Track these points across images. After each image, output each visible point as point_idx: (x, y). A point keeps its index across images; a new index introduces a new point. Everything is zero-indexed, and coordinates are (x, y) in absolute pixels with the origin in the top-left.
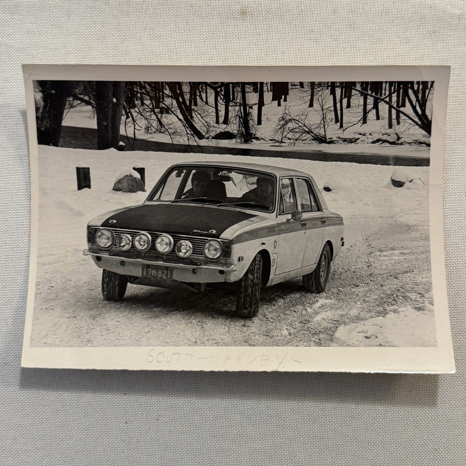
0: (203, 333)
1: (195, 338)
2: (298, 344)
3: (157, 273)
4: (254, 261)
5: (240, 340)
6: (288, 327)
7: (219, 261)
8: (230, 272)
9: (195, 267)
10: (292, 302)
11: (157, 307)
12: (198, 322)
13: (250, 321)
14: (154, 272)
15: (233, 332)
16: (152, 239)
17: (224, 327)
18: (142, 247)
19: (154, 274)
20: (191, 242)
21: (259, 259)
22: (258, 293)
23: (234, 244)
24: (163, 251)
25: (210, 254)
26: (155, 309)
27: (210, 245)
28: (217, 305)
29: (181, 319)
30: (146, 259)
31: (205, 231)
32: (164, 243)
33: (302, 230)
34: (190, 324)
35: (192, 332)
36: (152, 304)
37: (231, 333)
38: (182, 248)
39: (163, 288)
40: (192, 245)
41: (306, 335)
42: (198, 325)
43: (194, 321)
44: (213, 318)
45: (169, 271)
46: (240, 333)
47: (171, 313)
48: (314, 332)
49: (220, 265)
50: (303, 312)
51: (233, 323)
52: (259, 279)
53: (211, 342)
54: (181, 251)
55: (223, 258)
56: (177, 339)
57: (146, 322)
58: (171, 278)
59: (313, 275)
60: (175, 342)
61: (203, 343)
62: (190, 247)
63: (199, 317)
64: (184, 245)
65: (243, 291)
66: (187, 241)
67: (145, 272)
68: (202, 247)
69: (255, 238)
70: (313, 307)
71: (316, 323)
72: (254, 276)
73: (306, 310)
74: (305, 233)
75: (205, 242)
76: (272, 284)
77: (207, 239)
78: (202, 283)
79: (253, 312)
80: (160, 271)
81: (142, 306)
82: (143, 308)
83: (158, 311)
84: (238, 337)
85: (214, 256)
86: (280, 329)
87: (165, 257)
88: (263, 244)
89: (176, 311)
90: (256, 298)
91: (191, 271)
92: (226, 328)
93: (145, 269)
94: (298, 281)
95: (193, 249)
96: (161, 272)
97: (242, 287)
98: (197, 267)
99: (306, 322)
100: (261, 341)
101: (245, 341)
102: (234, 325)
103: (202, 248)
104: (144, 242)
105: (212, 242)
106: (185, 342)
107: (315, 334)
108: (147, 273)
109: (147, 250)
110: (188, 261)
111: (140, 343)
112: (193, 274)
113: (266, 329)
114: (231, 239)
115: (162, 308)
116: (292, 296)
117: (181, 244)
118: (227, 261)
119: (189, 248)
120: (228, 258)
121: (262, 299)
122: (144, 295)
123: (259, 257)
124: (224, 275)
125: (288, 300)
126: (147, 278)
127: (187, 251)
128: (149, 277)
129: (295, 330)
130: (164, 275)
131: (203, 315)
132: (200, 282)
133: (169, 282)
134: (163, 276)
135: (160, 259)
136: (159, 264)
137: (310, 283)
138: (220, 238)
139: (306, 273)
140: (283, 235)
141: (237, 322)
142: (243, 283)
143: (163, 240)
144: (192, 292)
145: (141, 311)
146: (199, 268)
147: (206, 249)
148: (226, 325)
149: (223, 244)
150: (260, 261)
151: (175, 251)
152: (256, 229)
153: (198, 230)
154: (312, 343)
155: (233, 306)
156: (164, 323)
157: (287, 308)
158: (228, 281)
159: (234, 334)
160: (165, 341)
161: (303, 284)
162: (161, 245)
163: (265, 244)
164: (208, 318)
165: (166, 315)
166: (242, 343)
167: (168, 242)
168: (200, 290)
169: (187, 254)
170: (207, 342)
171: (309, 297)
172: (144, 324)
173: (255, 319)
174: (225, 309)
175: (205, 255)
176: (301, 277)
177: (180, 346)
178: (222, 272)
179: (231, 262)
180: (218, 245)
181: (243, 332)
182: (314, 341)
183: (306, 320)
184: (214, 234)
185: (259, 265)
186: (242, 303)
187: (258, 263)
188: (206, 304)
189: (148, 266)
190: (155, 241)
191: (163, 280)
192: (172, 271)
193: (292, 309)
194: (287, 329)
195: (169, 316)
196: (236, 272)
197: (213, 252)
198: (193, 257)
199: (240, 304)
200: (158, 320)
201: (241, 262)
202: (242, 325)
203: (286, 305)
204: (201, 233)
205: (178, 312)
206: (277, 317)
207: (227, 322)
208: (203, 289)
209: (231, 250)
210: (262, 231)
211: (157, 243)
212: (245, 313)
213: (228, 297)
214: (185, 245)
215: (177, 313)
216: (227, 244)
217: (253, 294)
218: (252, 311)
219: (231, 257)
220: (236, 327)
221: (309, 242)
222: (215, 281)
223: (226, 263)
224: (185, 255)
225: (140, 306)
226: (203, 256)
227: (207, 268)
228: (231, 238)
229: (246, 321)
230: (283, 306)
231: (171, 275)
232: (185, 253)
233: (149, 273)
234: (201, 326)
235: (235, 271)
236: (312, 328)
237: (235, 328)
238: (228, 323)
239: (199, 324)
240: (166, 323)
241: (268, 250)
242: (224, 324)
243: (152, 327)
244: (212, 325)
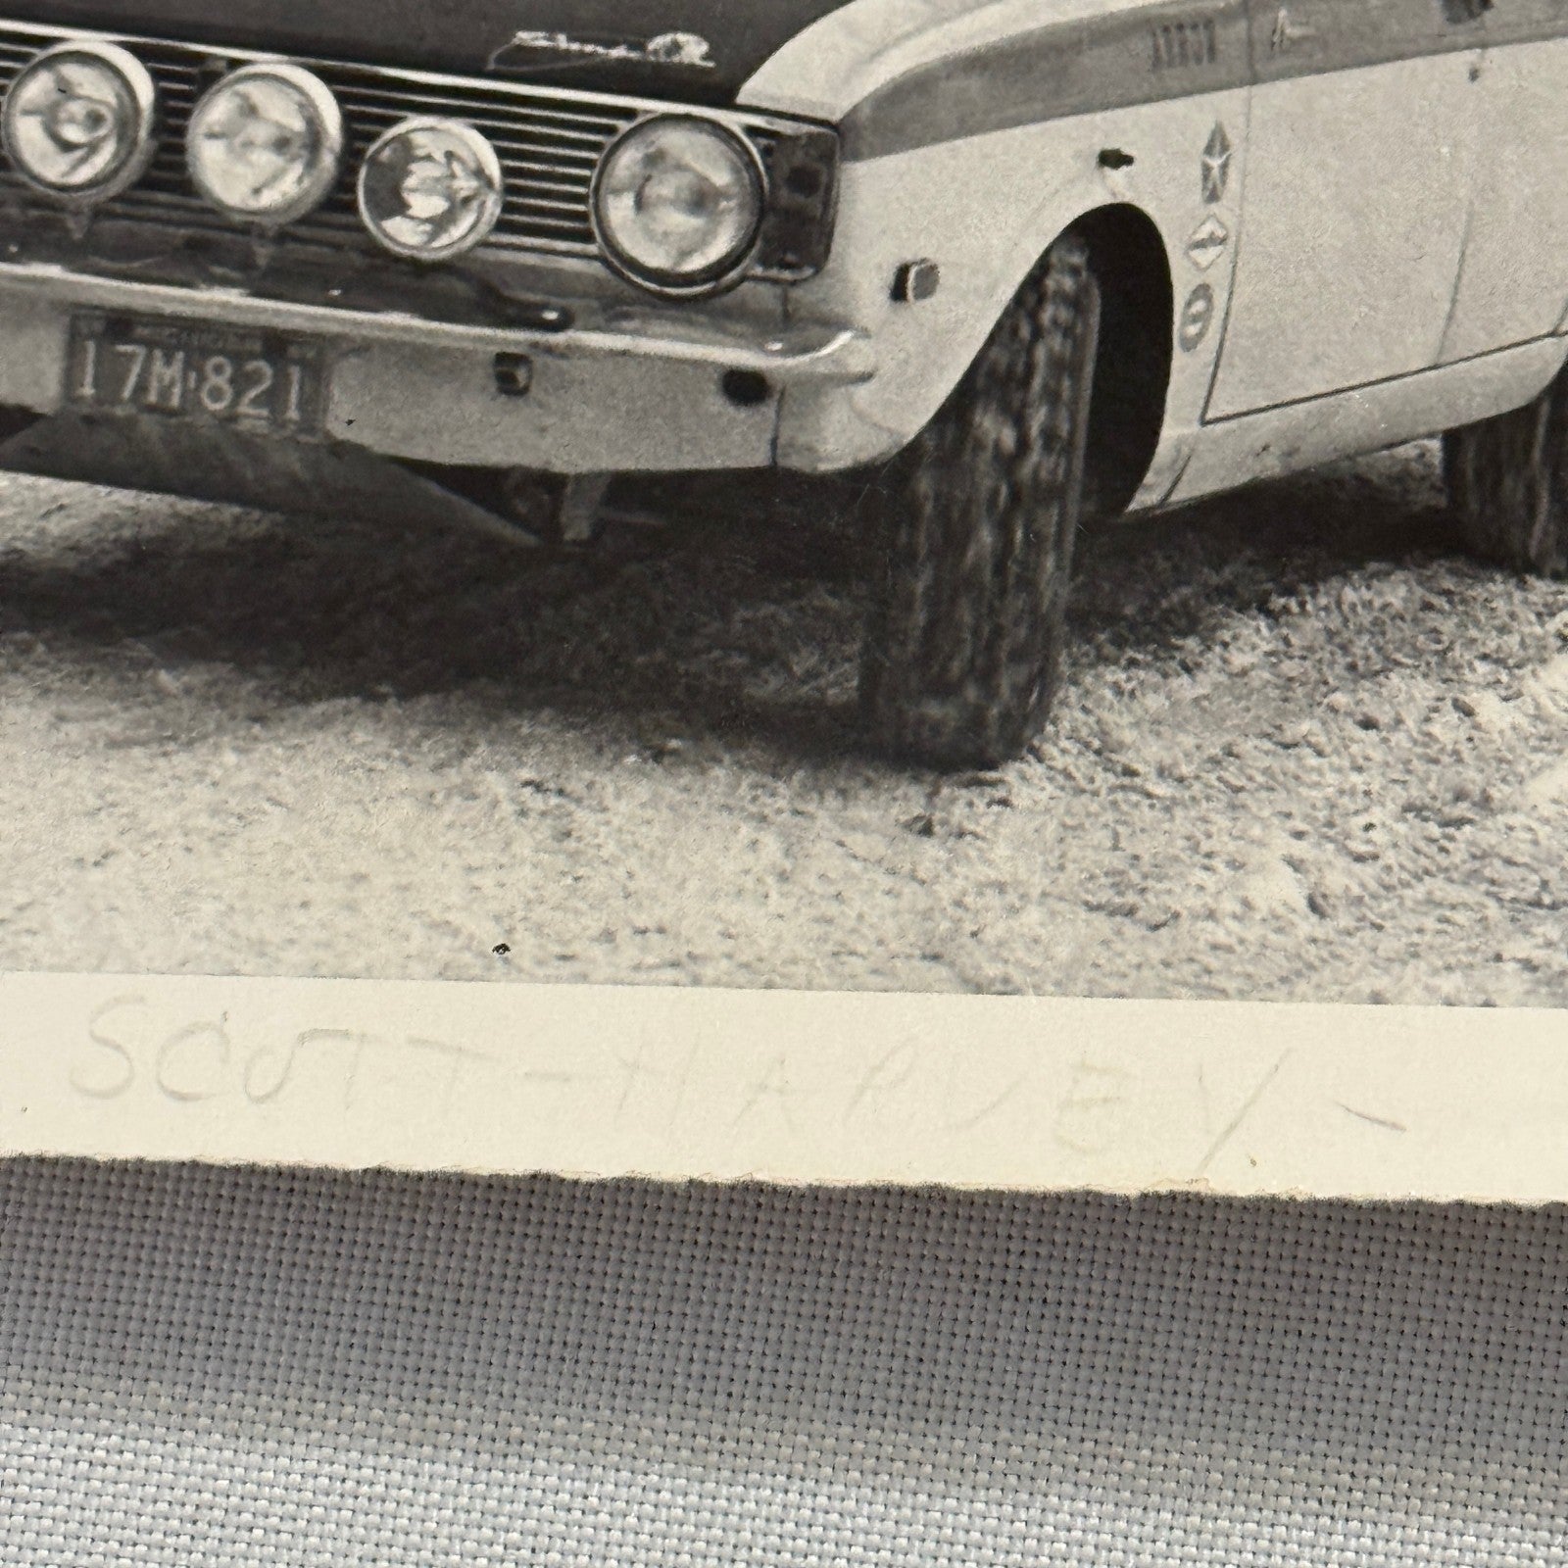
0: (569, 881)
1: (497, 918)
2: (1382, 983)
3: (192, 384)
4: (1031, 299)
5: (880, 942)
6: (1301, 849)
7: (727, 299)
8: (818, 386)
9: (516, 338)
10: (1345, 648)
11: (182, 653)
12: (528, 790)
13: (972, 794)
14: (167, 373)
15: (822, 877)
16: (162, 96)
17: (746, 831)
18: (74, 167)
19: (165, 393)
20: (488, 133)
21: (1068, 284)
22: (1050, 563)
23: (857, 156)
24: (254, 204)
25: (650, 235)
26: (164, 677)
27: (654, 160)
28: (697, 653)
29: (381, 765)
30: (104, 263)
31: (611, 44)
32: (261, 132)
33: (1454, 48)
34: (457, 800)
35: (470, 869)
36: (137, 635)
37: (812, 881)
38: (410, 182)
39: (237, 510)
40: (501, 153)
41: (1460, 917)
42: (523, 813)
43: (495, 783)
44: (659, 755)
45: (295, 373)
46: (886, 882)
47: (298, 709)
48: (1531, 892)
49: (739, 328)
50: (1435, 729)
51: (832, 801)
52: (1069, 448)
53: (629, 950)
54: (400, 208)
55: (759, 271)
56: (345, 922)
57: (82, 780)
58: (310, 423)
59: (1541, 431)
60: (328, 945)
61: (564, 958)
62: (479, 173)
63: (535, 750)
64: (429, 158)
65: (923, 552)
66: (456, 126)
67: (90, 370)
68: (585, 172)
69: (1038, 106)
70: (1530, 685)
71: (1547, 821)
72: (1020, 421)
73: (1468, 712)
74: (1474, 75)
75: (610, 130)
76: (1181, 495)
77: (628, 114)
78: (570, 470)
79: (1006, 717)
80: (218, 369)
81: (50, 649)
82: (67, 668)
83: (188, 691)
84: (873, 918)
85: (685, 254)
86: (1235, 865)
87: (263, 254)
88: (1113, 159)
89: (346, 693)
90: (1034, 609)
91: (483, 377)
92: (771, 846)
93: (91, 347)
94: (1403, 476)
95: (509, 190)
96: (228, 371)
97: (913, 515)
98: (535, 345)
99: (1462, 809)
100: (1063, 953)
101: (928, 950)
102: (834, 818)
103: (582, 181)
104: (95, 120)
105: (673, 139)
106: (412, 947)
107: (1537, 903)
108: (109, 379)
109: (114, 188)
110: (461, 288)
111: (26, 940)
112: (503, 398)
113: (1117, 861)
114: (836, 117)
115: (223, 670)
116: (1349, 595)
117: (404, 143)
118: (796, 293)
119: (474, 184)
120: (808, 272)
121: (1082, 621)
122: (71, 562)
123: (1075, 271)
124: (769, 410)
125: (1310, 628)
126: (110, 421)
127: (458, 205)
128: (119, 412)
129: (1368, 872)
130: (255, 402)
131: (570, 735)
132: (559, 466)
133: (293, 462)
134: (244, 408)
135: (218, 270)
136: (214, 313)
137: (1512, 488)
138: (742, 98)
139: (1478, 408)
140: (1284, 85)
141: (865, 794)
142: (924, 484)
143: (250, 110)
144: (489, 543)
145: (45, 692)
146: (549, 350)
147: (617, 192)
148: (763, 819)
149: (766, 152)
150: (1076, 303)
151: (351, 208)
152: (1052, 31)
153: (552, 29)
154: (1512, 979)
155: (832, 664)
156: (234, 791)
157: (1300, 692)
158: (795, 462)
159: (832, 890)
160: (235, 935)
161: (1442, 501)
162: (230, 150)
163: (1127, 160)
164: (617, 758)
165: (257, 729)
166: (898, 963)
167: (298, 125)
168: (550, 528)
169: (457, 231)
170: (598, 951)
171: (1500, 604)
172: (68, 793)
173: (1023, 778)
174: (768, 687)
175: (609, 241)
176: (1435, 445)
177: (368, 972)
178: (744, 387)
179: (825, 308)
180: (722, 163)
181: (913, 876)
182: (1529, 966)
183: (1460, 796)
184: (692, 67)
185: (1068, 332)
186: (912, 647)
187: (1065, 315)
188: (602, 648)
189: (120, 324)
190: (186, 114)
191: (247, 444)
192: (317, 373)
193: (1340, 699)
194: (1296, 865)
195: (282, 731)
196: (872, 385)
197: (679, 221)
198: (506, 256)
199: (895, 651)
200: (184, 762)
201: (919, 309)
202: (908, 826)
203: (1290, 668)
204: (582, 54)
205: (355, 701)
206: (1215, 761)
207: (782, 797)
208: (577, 526)
209: (829, 202)
210: (1109, 52)
211: (202, 129)
212: (936, 728)
213: (795, 594)
214: (439, 156)
215: (347, 712)
216: (799, 158)
217: (1014, 569)
218: (995, 711)
219: (831, 264)
220: (857, 841)
221: (1508, 153)
222: (688, 463)
223: (787, 316)
224: (433, 236)
225: (41, 648)
226: (592, 249)
227: (624, 353)
228: (836, 106)
229: (945, 791)
230: (1266, 675)
231: (314, 403)
232: (440, 224)
233: (121, 380)
234: (549, 821)
235: (865, 378)
236: (1509, 862)
237: (841, 844)
238: (781, 803)
239: (537, 802)
240: (256, 787)
241: (1149, 208)
242: (753, 809)
243: (132, 815)
244: (649, 813)
